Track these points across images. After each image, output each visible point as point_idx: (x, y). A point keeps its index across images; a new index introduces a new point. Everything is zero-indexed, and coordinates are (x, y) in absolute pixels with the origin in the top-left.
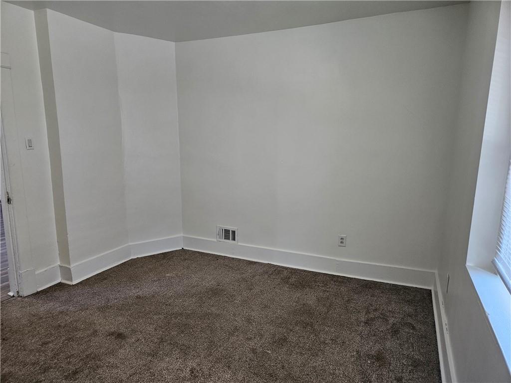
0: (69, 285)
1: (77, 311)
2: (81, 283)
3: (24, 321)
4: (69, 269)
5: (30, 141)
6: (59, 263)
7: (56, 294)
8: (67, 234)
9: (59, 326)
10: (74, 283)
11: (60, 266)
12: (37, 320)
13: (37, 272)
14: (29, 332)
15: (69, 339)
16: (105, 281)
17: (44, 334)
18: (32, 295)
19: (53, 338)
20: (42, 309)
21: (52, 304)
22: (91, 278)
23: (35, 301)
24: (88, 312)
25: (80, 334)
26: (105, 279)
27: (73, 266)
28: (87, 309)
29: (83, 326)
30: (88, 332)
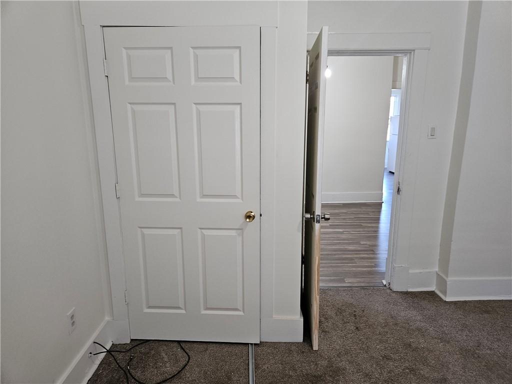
0: (441, 300)
1: (436, 338)
2: (455, 303)
3: (381, 319)
4: (446, 282)
5: (433, 129)
6: (437, 270)
7: (424, 303)
8: (451, 241)
9: (410, 345)
10: (448, 299)
11: (437, 274)
12: (393, 324)
13: (411, 271)
14: (380, 334)
15: (412, 370)
16: (486, 315)
17: (391, 346)
18: (401, 292)
19: (396, 357)
20: (402, 314)
21: (414, 313)
22: (470, 302)
23: (400, 300)
24: (448, 346)
25: (425, 371)
26: (487, 312)
27: (450, 279)
28: (448, 342)
29: (433, 362)
30: (436, 375)
